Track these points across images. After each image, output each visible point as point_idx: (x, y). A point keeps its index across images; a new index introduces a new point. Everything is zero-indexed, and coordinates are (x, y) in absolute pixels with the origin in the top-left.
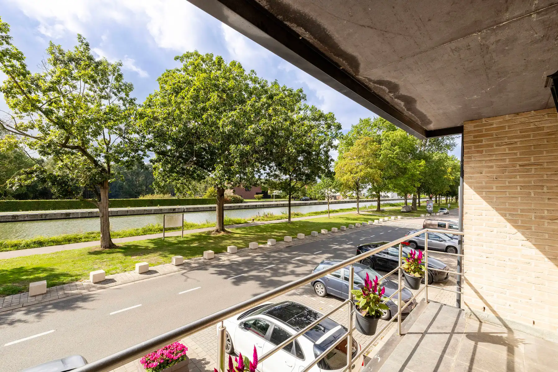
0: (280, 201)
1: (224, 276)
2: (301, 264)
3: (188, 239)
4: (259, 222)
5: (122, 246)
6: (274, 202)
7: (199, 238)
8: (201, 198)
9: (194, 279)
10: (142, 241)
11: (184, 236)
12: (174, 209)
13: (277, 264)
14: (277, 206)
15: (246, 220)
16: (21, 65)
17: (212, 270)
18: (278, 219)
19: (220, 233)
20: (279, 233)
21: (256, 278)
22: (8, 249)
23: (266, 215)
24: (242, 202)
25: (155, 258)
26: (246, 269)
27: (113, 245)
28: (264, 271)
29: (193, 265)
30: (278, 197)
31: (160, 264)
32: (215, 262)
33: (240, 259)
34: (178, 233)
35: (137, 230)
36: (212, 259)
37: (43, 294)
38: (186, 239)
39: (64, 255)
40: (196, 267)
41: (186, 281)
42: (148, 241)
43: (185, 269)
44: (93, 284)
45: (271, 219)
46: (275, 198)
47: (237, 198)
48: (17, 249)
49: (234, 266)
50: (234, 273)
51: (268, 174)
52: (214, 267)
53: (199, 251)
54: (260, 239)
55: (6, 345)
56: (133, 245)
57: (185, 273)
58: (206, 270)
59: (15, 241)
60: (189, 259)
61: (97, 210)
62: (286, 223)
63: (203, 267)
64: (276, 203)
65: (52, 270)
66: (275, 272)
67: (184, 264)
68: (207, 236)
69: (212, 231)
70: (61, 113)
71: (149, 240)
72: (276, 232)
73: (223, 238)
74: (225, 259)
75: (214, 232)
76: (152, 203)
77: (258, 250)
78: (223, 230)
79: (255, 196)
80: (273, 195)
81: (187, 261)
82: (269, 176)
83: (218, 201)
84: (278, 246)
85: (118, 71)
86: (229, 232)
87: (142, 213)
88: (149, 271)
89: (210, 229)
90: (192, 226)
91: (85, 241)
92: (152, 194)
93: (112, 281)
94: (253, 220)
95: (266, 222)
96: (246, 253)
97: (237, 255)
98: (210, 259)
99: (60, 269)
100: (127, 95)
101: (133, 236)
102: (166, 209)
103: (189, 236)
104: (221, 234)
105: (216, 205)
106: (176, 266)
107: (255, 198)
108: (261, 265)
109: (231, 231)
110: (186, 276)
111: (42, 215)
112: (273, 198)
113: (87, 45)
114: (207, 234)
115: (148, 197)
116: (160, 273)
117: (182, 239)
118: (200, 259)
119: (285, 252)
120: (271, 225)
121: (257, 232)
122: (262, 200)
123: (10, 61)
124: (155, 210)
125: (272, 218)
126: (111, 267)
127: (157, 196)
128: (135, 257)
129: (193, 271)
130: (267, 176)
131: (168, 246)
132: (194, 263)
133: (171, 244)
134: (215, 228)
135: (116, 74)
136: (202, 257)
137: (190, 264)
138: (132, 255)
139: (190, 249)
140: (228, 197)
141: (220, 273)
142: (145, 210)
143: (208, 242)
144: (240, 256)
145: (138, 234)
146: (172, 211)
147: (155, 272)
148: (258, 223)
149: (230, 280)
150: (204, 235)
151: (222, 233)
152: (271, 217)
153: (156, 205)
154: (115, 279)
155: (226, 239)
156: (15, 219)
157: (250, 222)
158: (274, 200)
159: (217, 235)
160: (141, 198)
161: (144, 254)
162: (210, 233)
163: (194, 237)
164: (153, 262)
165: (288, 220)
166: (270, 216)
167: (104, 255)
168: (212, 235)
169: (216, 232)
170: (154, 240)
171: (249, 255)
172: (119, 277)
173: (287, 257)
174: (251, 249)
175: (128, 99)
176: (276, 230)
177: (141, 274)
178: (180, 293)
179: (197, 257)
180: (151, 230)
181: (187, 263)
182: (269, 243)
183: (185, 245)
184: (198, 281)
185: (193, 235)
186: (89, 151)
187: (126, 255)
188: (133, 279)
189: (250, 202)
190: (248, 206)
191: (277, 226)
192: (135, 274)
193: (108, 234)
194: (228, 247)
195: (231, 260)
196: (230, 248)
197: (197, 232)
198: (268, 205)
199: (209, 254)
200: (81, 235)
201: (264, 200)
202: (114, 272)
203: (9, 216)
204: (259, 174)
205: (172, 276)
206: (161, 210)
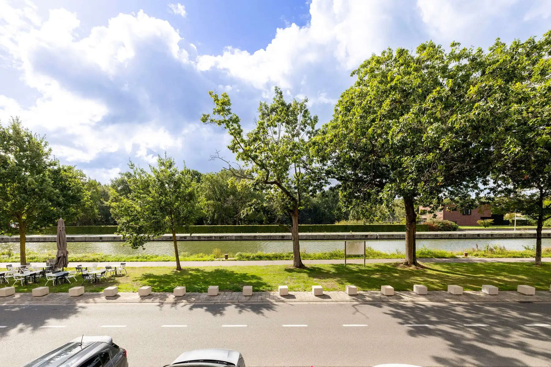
0: (526, 229)
1: (400, 320)
2: (544, 335)
3: (370, 269)
4: (477, 258)
5: (308, 267)
6: (515, 230)
7: (382, 269)
8: (398, 224)
9: (364, 315)
10: (326, 264)
11: (366, 265)
12: (366, 236)
13: (492, 325)
14: (520, 237)
15: (455, 254)
16: (238, 126)
17: (386, 309)
18: (514, 257)
19: (411, 266)
20: (511, 278)
21: (446, 336)
22: (244, 259)
23: (491, 250)
24: (455, 229)
25: (333, 283)
26: (434, 319)
27: (303, 265)
28: (463, 329)
29: (368, 299)
30: (521, 223)
31: (335, 290)
32: (393, 301)
33: (429, 304)
34: (360, 261)
35: (325, 254)
36: (391, 296)
37: (250, 296)
38: (367, 268)
39: (270, 269)
40: (370, 301)
41: (354, 314)
42: (331, 266)
43: (358, 301)
44: (280, 297)
45: (498, 256)
46: (517, 225)
47: (447, 224)
48: (249, 260)
49: (417, 311)
50: (414, 320)
51: (493, 190)
52: (391, 305)
53: (377, 284)
54: (471, 282)
55: (223, 326)
56: (318, 268)
57: (356, 305)
58: (380, 307)
59: (248, 254)
60: (364, 291)
61: (290, 234)
62: (530, 265)
63: (378, 303)
64: (518, 232)
65: (260, 279)
66: (484, 336)
67: (358, 295)
68: (393, 269)
69: (400, 263)
70: (263, 156)
71: (333, 264)
72: (505, 276)
73: (412, 274)
74: (407, 299)
75: (401, 265)
76: (346, 228)
77: (462, 297)
78: (415, 263)
79: (479, 222)
80: (513, 221)
81: (362, 292)
82: (494, 192)
83: (408, 228)
84: (502, 297)
85: (305, 108)
86: (423, 267)
87: (336, 238)
88: (324, 295)
89: (399, 261)
90: (379, 255)
91: (286, 260)
92: (346, 220)
93: (293, 297)
94: (466, 255)
95: (489, 260)
96: (441, 298)
97: (426, 297)
98: (388, 296)
99: (265, 279)
100: (313, 128)
101: (321, 259)
102: (358, 235)
103: (372, 266)
104: (411, 268)
105: (404, 233)
106: (350, 295)
107: (477, 225)
108: (461, 319)
109: (426, 266)
110: (356, 308)
111: (268, 236)
112: (513, 224)
113: (281, 93)
114: (393, 266)
115: (343, 223)
116: (333, 299)
117: (363, 268)
118: (377, 293)
119: (513, 309)
120: (497, 264)
121: (468, 271)
122: (490, 227)
123: (232, 126)
124: (348, 236)
125: (502, 254)
126: (296, 285)
127: (351, 222)
128: (315, 279)
129: (365, 305)
130: (489, 193)
131: (348, 273)
132: (369, 297)
133: (352, 272)
134: (403, 261)
135: (303, 111)
136: (379, 292)
137: (364, 296)
138: (314, 277)
139: (369, 280)
140: (434, 223)
141: (396, 315)
142: (338, 235)
143: (392, 276)
144: (431, 300)
145: (325, 258)
146: (364, 238)
147: (329, 297)
148: (474, 259)
149: (407, 327)
150: (389, 266)
151: (413, 267)
152: (503, 252)
153: (349, 231)
154: (296, 296)
155: (417, 276)
156: (255, 239)
157: (461, 257)
158: (515, 227)
159: (406, 269)
160: (337, 224)
161: (324, 278)
162: (397, 264)
163: (377, 268)
164: (330, 287)
165: (534, 259)
166: (498, 250)
167: (294, 274)
168: (399, 268)
169: (404, 265)
170: (337, 265)
171: (445, 302)
172: (299, 295)
173: (516, 318)
174: (451, 294)
175: (314, 131)
176: (506, 273)
177: (316, 296)
178: (344, 325)
179: (374, 291)
180: (337, 256)
181: (361, 295)
182: (485, 291)
183: (366, 275)
184: (367, 318)
185: (376, 266)
186: (283, 185)
187: (309, 276)
188: (308, 299)
189: (469, 230)
190: (465, 235)
191: (510, 267)
192: (311, 295)
193: (298, 255)
194: (415, 286)
195: (417, 302)
196: (417, 287)
197: (381, 262)
198: (501, 235)
199: (387, 289)
200: (285, 254)
201: (495, 227)
202: (297, 289)
203: (252, 236)
204: (476, 191)
205: (343, 305)
206: (353, 236)
